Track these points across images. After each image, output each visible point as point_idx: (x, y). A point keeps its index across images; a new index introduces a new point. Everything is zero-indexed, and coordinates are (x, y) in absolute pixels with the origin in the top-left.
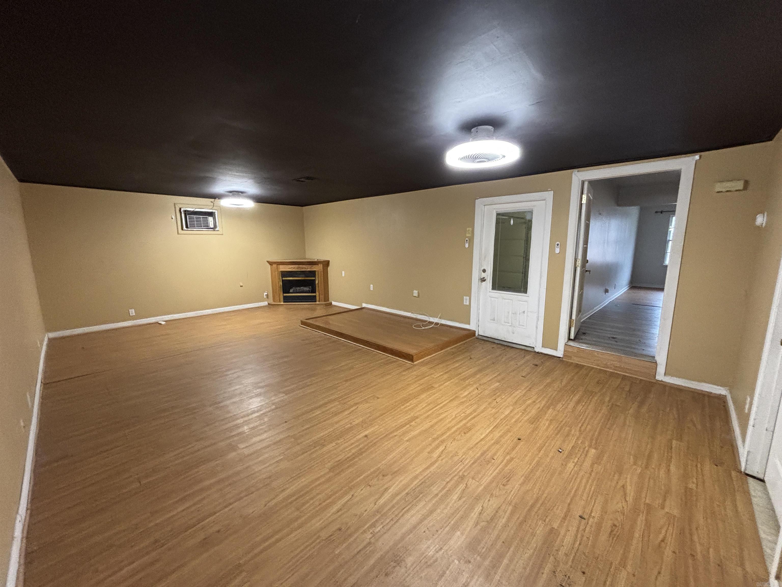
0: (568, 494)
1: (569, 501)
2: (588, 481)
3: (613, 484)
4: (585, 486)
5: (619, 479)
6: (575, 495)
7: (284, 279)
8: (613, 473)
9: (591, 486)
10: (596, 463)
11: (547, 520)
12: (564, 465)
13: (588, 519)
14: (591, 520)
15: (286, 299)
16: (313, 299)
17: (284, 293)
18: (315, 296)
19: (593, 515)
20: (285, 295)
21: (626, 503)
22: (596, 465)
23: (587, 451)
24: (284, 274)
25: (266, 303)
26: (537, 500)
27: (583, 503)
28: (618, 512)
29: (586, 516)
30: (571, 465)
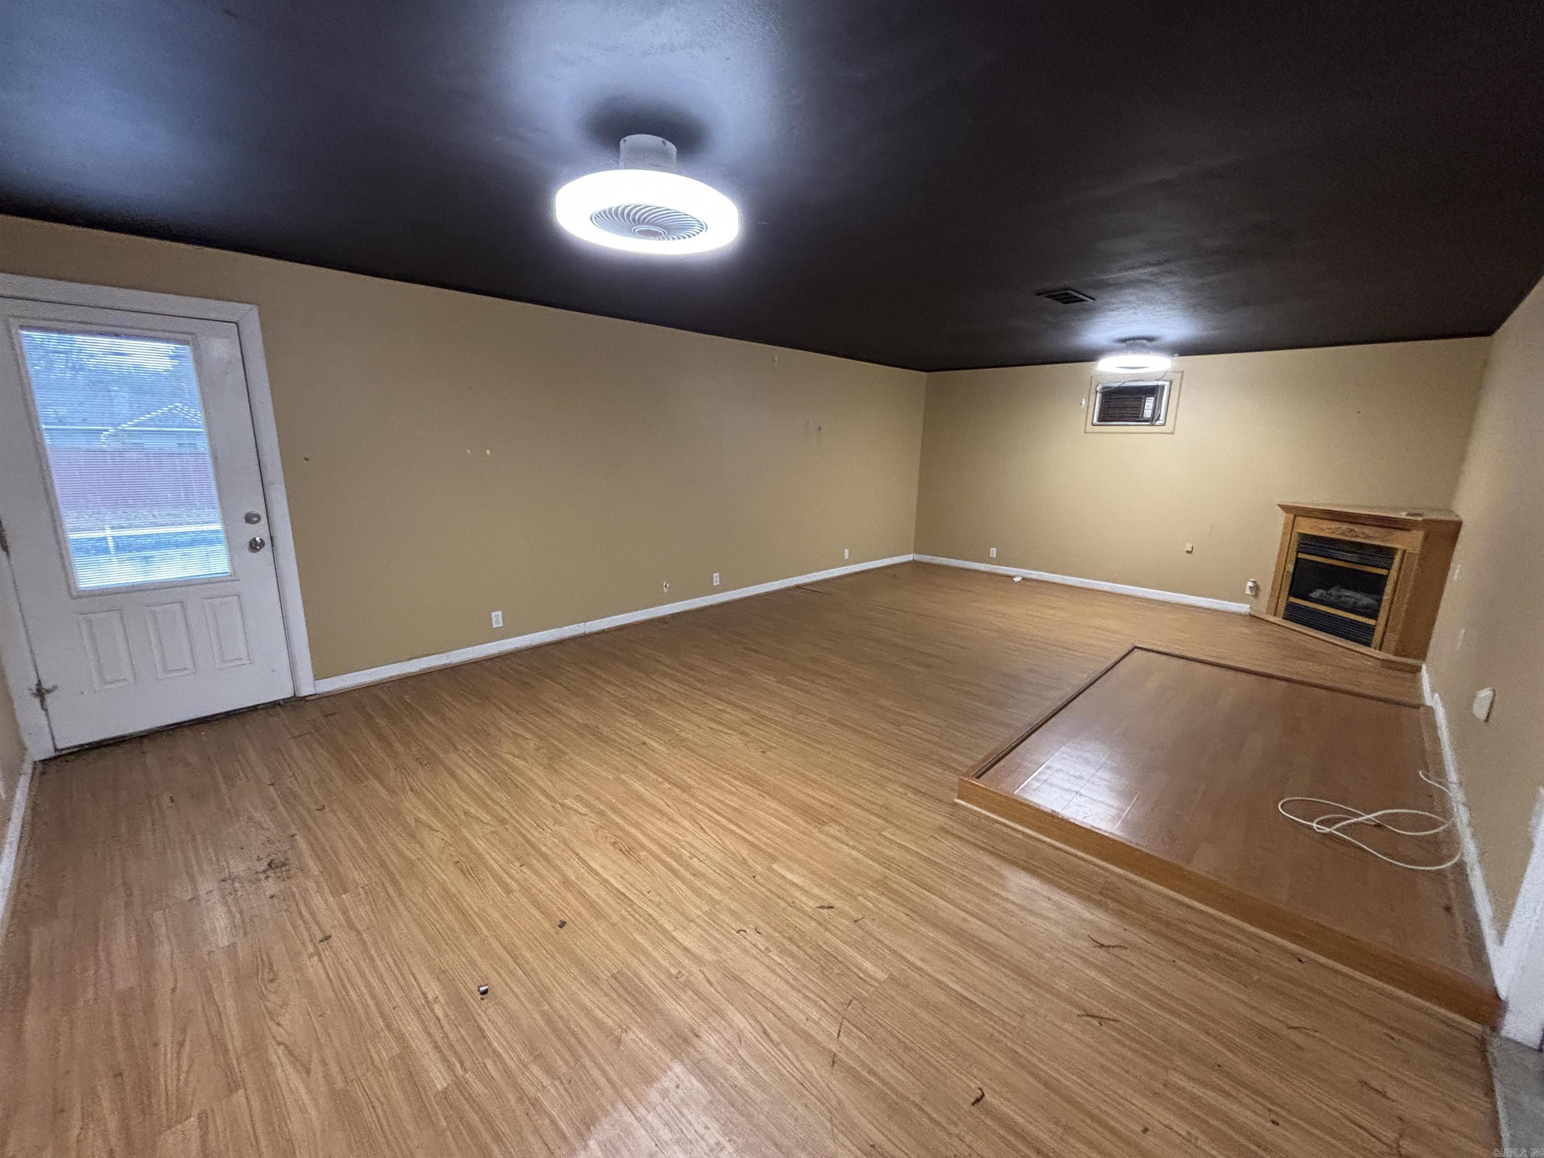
0: (376, 943)
1: (365, 935)
2: (373, 996)
3: (328, 1053)
4: (368, 985)
5: (327, 1075)
6: (366, 950)
7: (1301, 556)
8: (352, 1076)
9: (361, 996)
10: (400, 1057)
11: (362, 891)
12: (442, 976)
13: (315, 947)
14: (311, 949)
15: (1293, 614)
16: (1362, 635)
17: (1291, 593)
18: (1371, 630)
19: (316, 958)
20: (1292, 599)
21: (279, 1039)
22: (396, 1050)
23: (450, 1067)
24: (1308, 543)
25: (1244, 608)
26: (401, 894)
27: (345, 955)
28: (281, 1007)
29: (321, 946)
30: (433, 989)
